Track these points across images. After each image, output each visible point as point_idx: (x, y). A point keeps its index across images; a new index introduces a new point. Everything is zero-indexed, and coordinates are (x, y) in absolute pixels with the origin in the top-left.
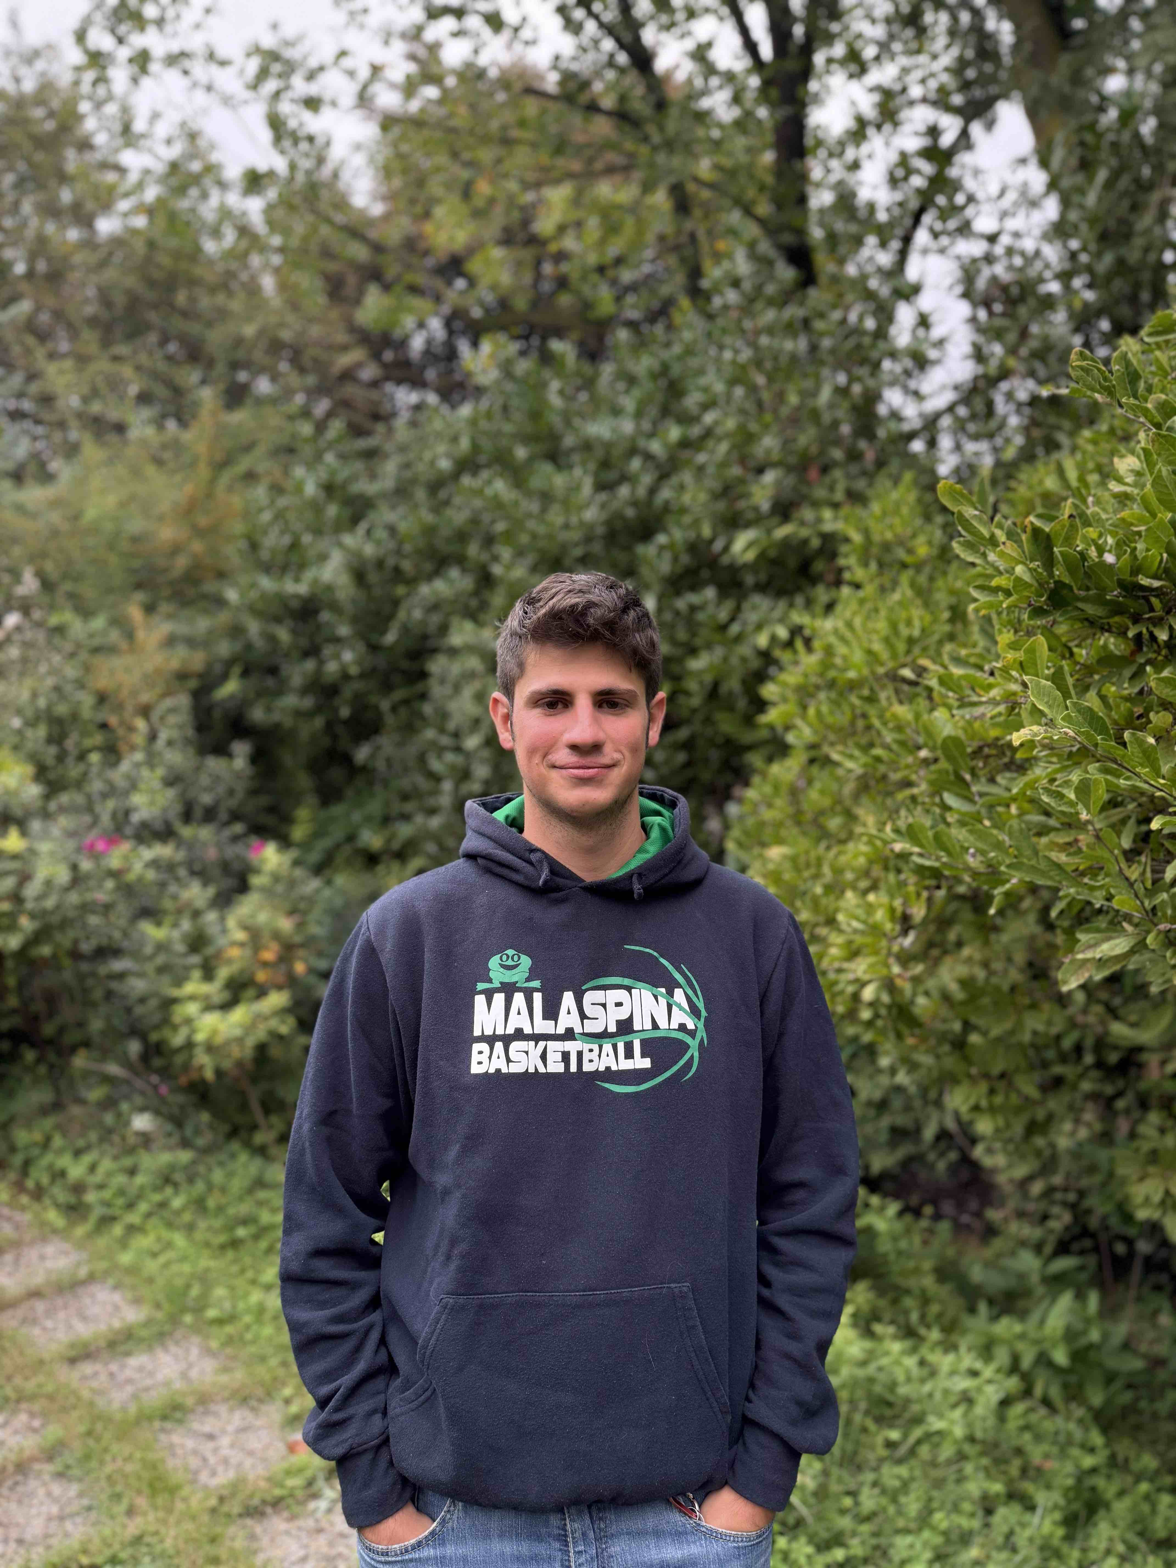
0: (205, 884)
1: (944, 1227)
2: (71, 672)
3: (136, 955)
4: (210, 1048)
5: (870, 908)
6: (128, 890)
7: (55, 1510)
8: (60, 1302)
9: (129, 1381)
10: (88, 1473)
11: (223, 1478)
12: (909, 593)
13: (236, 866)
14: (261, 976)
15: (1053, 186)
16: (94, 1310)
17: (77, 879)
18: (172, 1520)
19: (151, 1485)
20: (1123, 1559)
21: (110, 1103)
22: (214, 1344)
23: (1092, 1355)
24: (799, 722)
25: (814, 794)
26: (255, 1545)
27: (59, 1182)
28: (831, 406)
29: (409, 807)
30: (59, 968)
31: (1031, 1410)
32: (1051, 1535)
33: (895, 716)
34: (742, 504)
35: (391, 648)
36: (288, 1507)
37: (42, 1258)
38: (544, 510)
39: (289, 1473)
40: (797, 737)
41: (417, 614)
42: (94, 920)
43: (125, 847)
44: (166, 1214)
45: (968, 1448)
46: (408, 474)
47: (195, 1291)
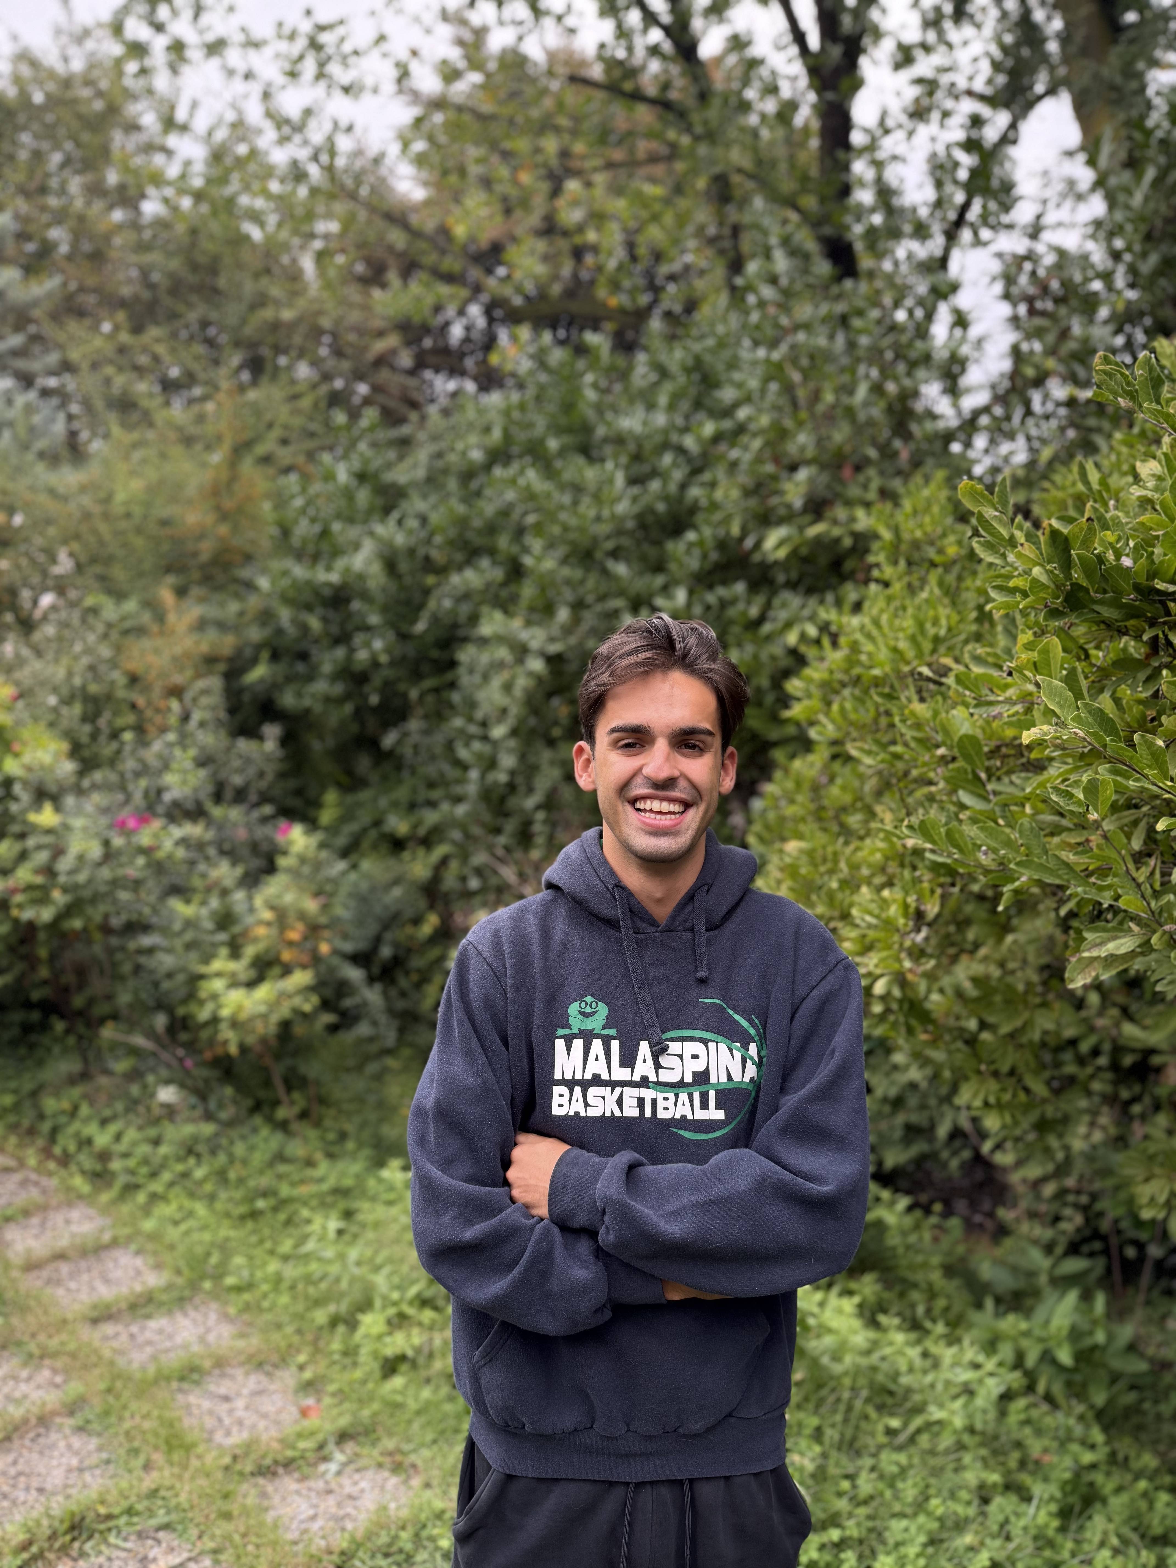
0: (234, 864)
1: (954, 1223)
2: (105, 652)
3: (165, 931)
4: (234, 1024)
5: (884, 904)
6: (159, 867)
7: (75, 1462)
8: (83, 1264)
9: (149, 1343)
10: (107, 1428)
11: (238, 1438)
12: (937, 591)
13: (265, 847)
14: (287, 956)
15: (1099, 183)
16: (117, 1274)
17: (109, 855)
18: (187, 1475)
19: (168, 1442)
20: (1116, 1552)
21: (135, 1075)
22: (232, 1310)
23: (1097, 1355)
24: (822, 718)
25: (835, 791)
26: (266, 1503)
27: (86, 1150)
28: (866, 404)
29: (435, 794)
30: (89, 942)
31: (1035, 1405)
32: (1046, 1526)
33: (913, 713)
34: (774, 501)
35: (421, 637)
36: (299, 1468)
37: (68, 1222)
38: (575, 503)
39: (300, 1436)
40: (820, 733)
41: (447, 603)
42: (124, 896)
43: (157, 824)
44: (188, 1184)
45: (966, 1438)
46: (440, 464)
47: (214, 1259)
